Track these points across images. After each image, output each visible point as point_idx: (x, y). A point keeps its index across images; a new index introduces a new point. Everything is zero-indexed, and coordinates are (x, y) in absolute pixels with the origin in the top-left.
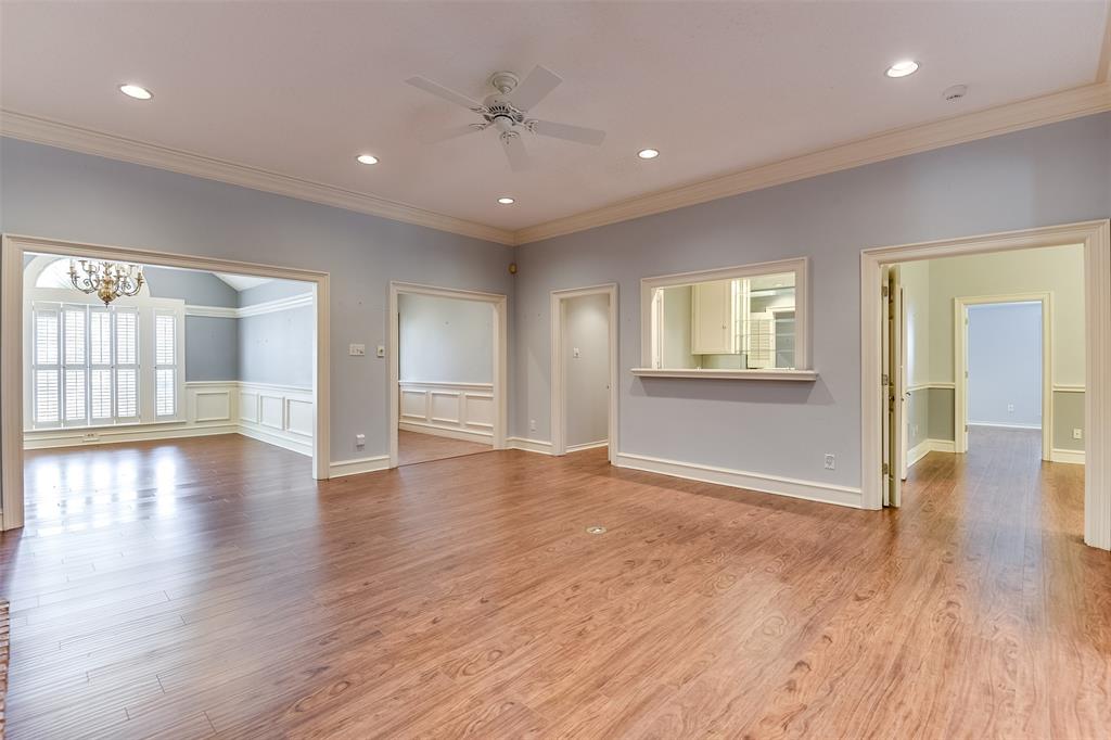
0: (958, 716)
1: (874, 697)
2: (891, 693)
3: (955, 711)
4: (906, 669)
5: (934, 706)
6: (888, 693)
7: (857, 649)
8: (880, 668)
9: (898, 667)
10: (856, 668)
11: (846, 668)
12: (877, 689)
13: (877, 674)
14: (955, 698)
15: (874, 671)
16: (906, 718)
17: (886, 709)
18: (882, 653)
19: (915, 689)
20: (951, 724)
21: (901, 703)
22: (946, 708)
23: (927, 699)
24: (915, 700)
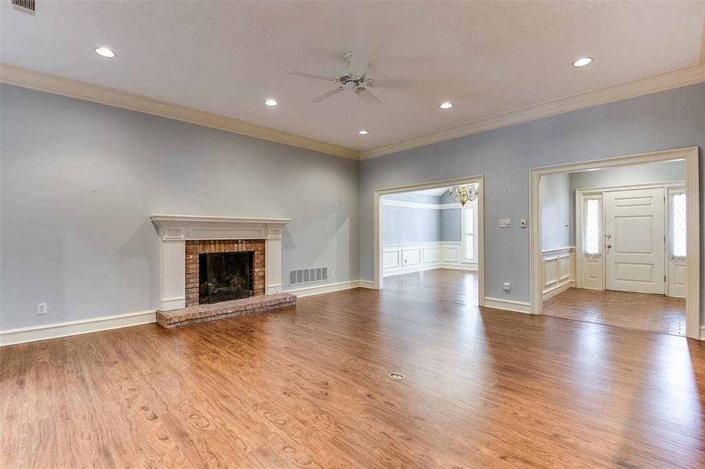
0: (55, 454)
1: (105, 431)
2: (98, 439)
3: (57, 455)
4: (101, 458)
5: (71, 449)
6: (100, 438)
7: (142, 448)
8: (117, 447)
9: (107, 455)
10: (129, 437)
11: (134, 433)
12: (108, 436)
13: (115, 443)
14: (60, 463)
15: (118, 443)
16: (82, 434)
17: (95, 431)
18: (125, 457)
19: (87, 450)
20: (57, 448)
21: (89, 438)
22: (63, 453)
23: (77, 450)
24: (83, 445)
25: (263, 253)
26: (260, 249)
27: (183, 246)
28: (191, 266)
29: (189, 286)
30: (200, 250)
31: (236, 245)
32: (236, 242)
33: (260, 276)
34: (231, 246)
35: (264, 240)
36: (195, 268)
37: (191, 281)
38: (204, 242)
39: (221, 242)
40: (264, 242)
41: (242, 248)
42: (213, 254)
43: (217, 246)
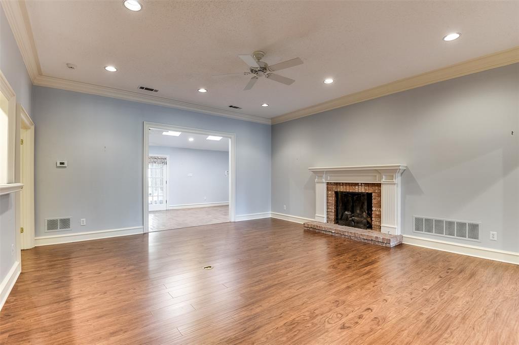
25: (379, 195)
26: (377, 191)
27: (325, 186)
28: (330, 199)
29: (329, 210)
30: (335, 189)
31: (357, 187)
32: (357, 184)
33: (376, 215)
34: (354, 187)
35: (380, 184)
36: (332, 200)
37: (330, 207)
38: (337, 184)
39: (346, 184)
40: (380, 186)
41: (362, 190)
42: (342, 192)
43: (345, 187)
